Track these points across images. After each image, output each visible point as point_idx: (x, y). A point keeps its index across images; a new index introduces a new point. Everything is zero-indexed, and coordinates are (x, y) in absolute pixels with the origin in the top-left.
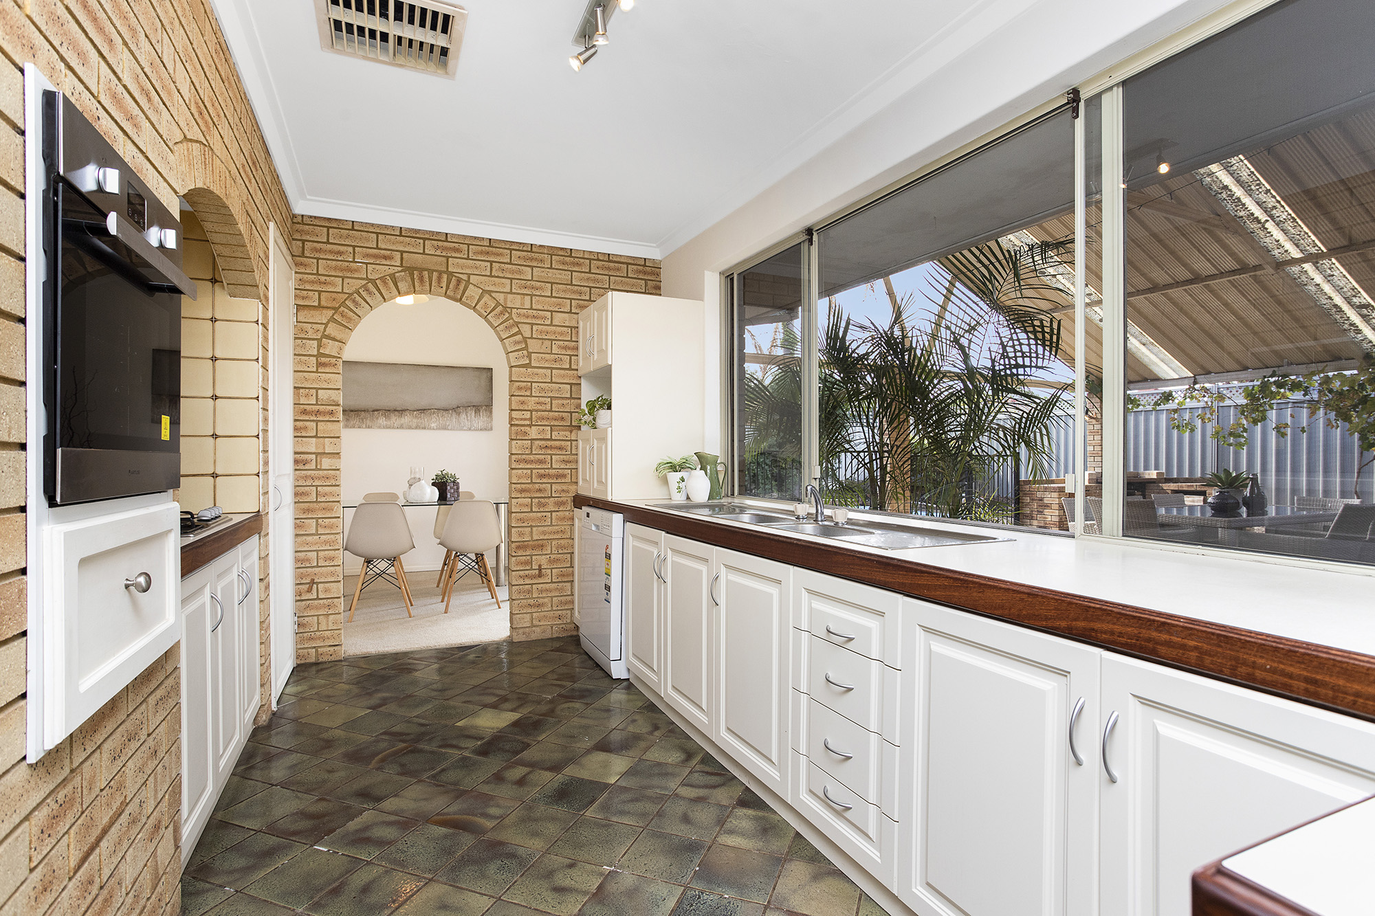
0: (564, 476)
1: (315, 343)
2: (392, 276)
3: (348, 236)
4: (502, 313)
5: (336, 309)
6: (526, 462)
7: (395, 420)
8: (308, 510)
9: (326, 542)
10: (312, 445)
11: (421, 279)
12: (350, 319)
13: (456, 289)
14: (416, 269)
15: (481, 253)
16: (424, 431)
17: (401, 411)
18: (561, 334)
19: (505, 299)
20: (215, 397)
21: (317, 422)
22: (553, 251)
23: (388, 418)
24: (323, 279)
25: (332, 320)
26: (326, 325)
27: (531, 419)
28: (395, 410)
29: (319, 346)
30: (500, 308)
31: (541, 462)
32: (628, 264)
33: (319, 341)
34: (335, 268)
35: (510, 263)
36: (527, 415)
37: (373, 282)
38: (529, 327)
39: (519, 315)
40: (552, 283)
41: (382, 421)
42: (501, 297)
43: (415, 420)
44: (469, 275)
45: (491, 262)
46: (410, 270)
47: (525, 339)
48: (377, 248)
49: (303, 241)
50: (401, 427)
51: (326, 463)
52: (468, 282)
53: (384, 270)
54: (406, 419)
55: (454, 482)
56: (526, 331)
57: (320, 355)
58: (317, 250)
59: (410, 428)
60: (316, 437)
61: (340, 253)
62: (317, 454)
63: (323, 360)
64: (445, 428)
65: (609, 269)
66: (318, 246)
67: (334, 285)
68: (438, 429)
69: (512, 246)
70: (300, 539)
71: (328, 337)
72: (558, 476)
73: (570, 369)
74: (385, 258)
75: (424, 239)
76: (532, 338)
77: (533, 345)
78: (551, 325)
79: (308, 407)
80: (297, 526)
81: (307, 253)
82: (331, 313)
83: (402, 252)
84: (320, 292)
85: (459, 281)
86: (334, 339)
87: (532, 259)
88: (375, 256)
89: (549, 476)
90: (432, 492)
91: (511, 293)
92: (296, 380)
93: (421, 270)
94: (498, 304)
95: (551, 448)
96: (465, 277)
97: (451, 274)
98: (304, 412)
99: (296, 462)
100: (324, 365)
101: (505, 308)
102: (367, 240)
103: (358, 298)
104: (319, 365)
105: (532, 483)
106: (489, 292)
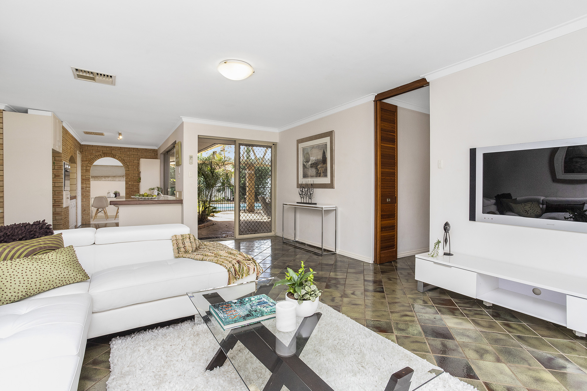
0: (136, 191)
1: (85, 167)
2: (100, 155)
3: (91, 148)
4: (123, 161)
5: (89, 161)
6: (128, 188)
7: (107, 179)
8: (84, 197)
9: (87, 203)
10: (85, 186)
11: (106, 155)
12: (92, 163)
13: (114, 156)
14: (105, 153)
15: (119, 150)
16: (114, 182)
17: (108, 177)
18: (136, 164)
20: (72, 179)
21: (86, 181)
22: (134, 149)
23: (105, 178)
24: (87, 156)
25: (88, 163)
26: (87, 164)
27: (129, 180)
28: (107, 177)
29: (86, 168)
30: (123, 160)
31: (131, 188)
32: (150, 150)
33: (86, 167)
34: (89, 154)
35: (125, 151)
36: (128, 180)
37: (97, 156)
38: (129, 163)
39: (127, 161)
40: (134, 155)
41: (103, 179)
42: (123, 158)
43: (112, 179)
44: (116, 154)
45: (121, 151)
46: (104, 153)
47: (128, 165)
48: (97, 150)
49: (83, 149)
50: (109, 180)
51: (87, 189)
52: (116, 155)
53: (99, 154)
54: (110, 179)
55: (119, 193)
56: (128, 164)
57: (86, 169)
58: (85, 151)
59: (111, 181)
60: (85, 184)
61: (90, 151)
62: (86, 187)
63: (87, 170)
64: (120, 181)
65: (146, 151)
66: (86, 150)
67: (89, 156)
68: (118, 181)
69: (125, 148)
70: (82, 202)
71: (88, 166)
72: (135, 191)
73: (138, 171)
74: (99, 151)
75: (107, 148)
76: (129, 165)
77: (130, 167)
78: (134, 163)
79: (84, 179)
80: (82, 200)
81: (84, 151)
82: (88, 162)
83: (102, 150)
84: (86, 158)
85: (114, 155)
86: (89, 166)
87: (129, 150)
88: (97, 151)
89: (133, 191)
90: (113, 195)
91: (125, 157)
92: (81, 174)
93: (106, 153)
94: (122, 159)
95: (134, 186)
96: (115, 154)
97: (112, 154)
98: (83, 180)
99: (82, 188)
100: (87, 171)
101: (124, 160)
102: (95, 148)
103: (94, 159)
104: (86, 171)
105: (129, 192)
106: (120, 157)
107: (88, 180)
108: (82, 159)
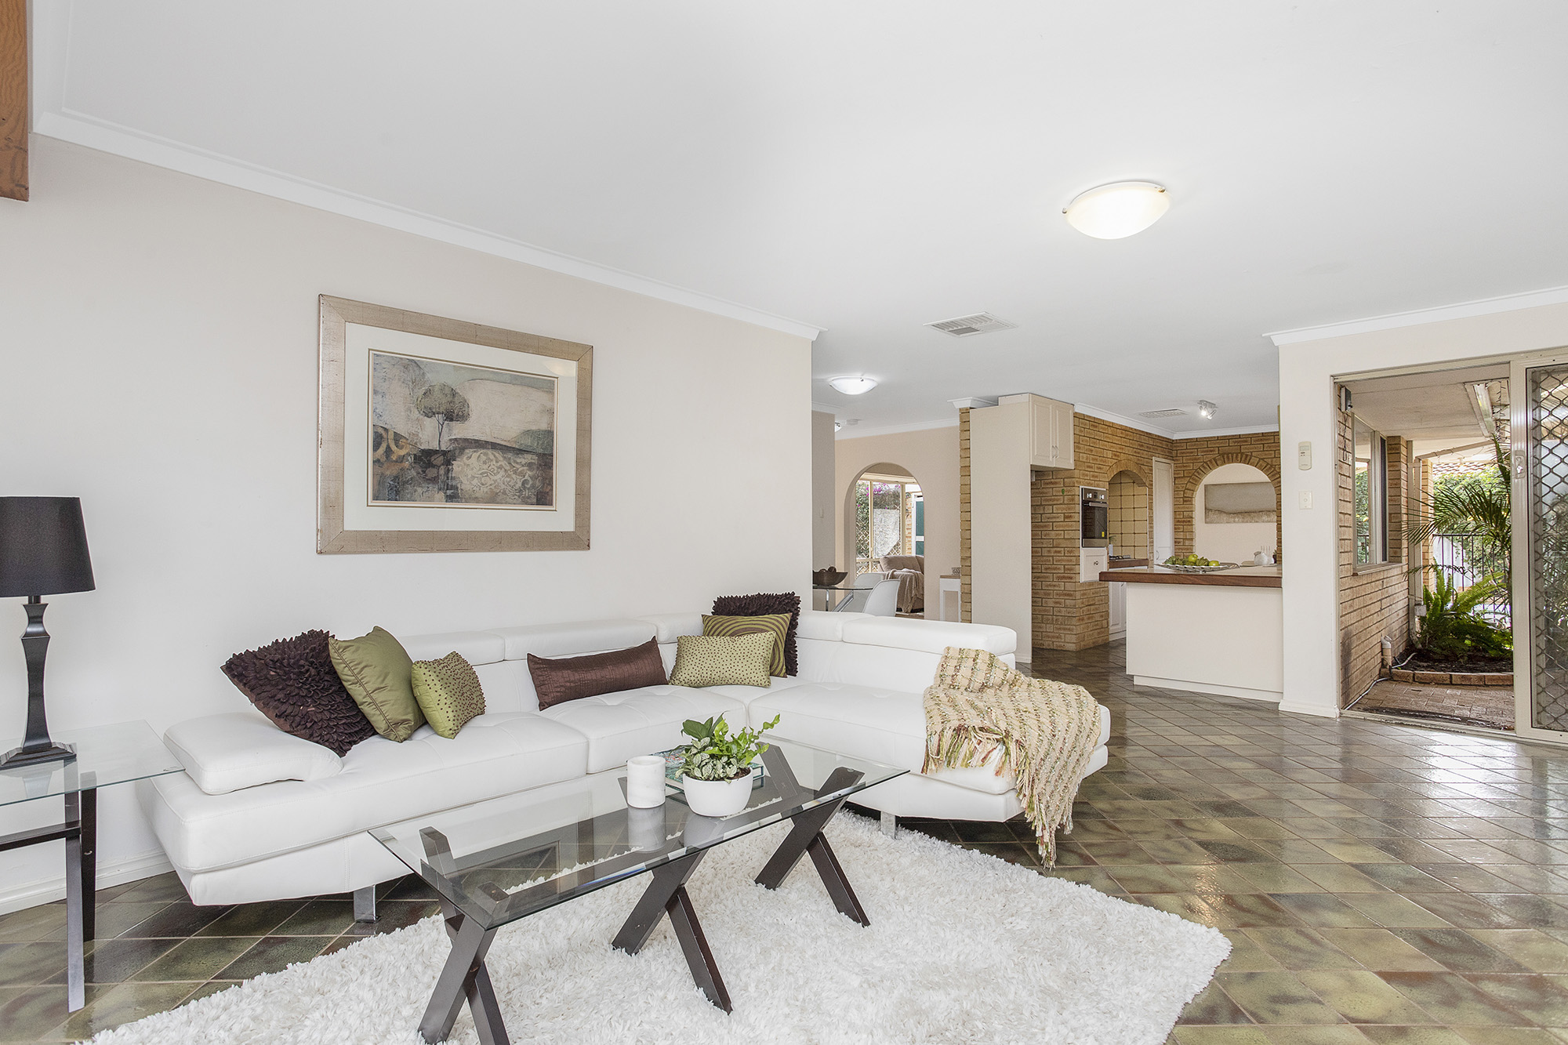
1: (1181, 492)
2: (1214, 459)
3: (1195, 445)
4: (1270, 468)
5: (1191, 477)
10: (1181, 535)
11: (1228, 458)
12: (1196, 481)
13: (1246, 459)
14: (1225, 454)
15: (1259, 440)
19: (1272, 461)
20: (1134, 521)
21: (1184, 525)
24: (1184, 465)
25: (1189, 482)
26: (1186, 484)
29: (1183, 493)
30: (1268, 466)
33: (1183, 491)
34: (1190, 460)
37: (1206, 463)
42: (1269, 461)
44: (1251, 452)
45: (1263, 444)
46: (1222, 455)
48: (1208, 447)
49: (1176, 450)
51: (1187, 543)
52: (1251, 456)
53: (1211, 457)
57: (1184, 496)
58: (1181, 453)
60: (1183, 532)
61: (1192, 453)
62: (1184, 539)
63: (1186, 499)
66: (1183, 451)
67: (1189, 466)
69: (1274, 434)
71: (1188, 489)
74: (1211, 451)
75: (1229, 439)
79: (1179, 519)
81: (1177, 455)
82: (1188, 478)
83: (1219, 448)
84: (1183, 471)
85: (1246, 456)
86: (1190, 490)
88: (1207, 451)
91: (1275, 457)
92: (1173, 508)
93: (1228, 454)
94: (1268, 464)
96: (1250, 454)
97: (1242, 454)
98: (1178, 521)
99: (1175, 542)
100: (1186, 501)
101: (1271, 466)
102: (1203, 445)
103: (1200, 471)
104: (1184, 501)
106: (1263, 459)
107: (1189, 521)
108: (1174, 474)
